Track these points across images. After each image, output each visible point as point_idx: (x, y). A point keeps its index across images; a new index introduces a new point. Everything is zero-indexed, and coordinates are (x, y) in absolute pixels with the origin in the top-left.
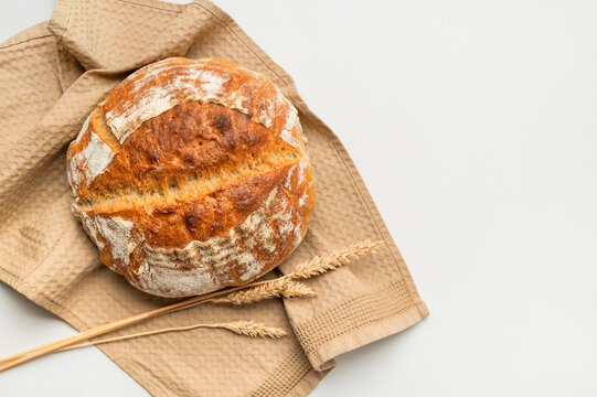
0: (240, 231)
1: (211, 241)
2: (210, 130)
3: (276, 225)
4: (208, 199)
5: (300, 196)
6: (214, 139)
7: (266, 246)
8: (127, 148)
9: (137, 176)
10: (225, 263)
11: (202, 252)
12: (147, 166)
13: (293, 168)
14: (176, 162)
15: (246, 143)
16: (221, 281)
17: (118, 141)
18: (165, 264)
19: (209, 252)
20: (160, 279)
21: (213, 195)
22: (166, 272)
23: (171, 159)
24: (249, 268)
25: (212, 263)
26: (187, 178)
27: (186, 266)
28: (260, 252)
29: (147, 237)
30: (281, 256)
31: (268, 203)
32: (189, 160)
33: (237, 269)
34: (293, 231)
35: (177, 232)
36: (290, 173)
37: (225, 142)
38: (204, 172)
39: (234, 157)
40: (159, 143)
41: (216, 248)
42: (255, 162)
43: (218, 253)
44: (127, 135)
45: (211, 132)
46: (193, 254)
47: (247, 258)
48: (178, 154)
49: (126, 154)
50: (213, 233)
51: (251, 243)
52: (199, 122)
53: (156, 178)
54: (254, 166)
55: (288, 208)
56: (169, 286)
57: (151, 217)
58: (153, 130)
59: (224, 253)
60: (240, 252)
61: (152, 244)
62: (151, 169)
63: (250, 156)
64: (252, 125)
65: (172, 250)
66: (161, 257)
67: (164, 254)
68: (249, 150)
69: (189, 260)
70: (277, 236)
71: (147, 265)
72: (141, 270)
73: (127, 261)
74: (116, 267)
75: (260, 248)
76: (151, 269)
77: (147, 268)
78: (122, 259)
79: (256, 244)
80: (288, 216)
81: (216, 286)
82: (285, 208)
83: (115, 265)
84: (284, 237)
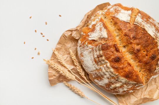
1: (111, 68)
3: (122, 87)
5: (133, 90)
7: (112, 86)
10: (102, 74)
11: (105, 66)
16: (93, 73)
18: (95, 54)
19: (106, 68)
20: (87, 53)
22: (91, 54)
25: (101, 70)
27: (97, 61)
28: (108, 85)
33: (100, 78)
34: (119, 92)
38: (134, 56)
42: (142, 72)
43: (107, 71)
44: (138, 24)
46: (103, 63)
55: (128, 88)
56: (85, 56)
59: (107, 73)
60: (108, 78)
63: (144, 70)
66: (98, 52)
69: (100, 62)
70: (117, 88)
71: (92, 47)
73: (90, 39)
74: (84, 35)
75: (111, 84)
76: (91, 49)
77: (90, 47)
78: (90, 37)
79: (113, 82)
80: (125, 90)
81: (89, 72)
82: (128, 87)
83: (85, 34)
84: (117, 90)
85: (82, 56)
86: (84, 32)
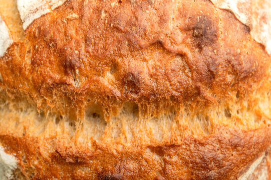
2: (180, 36)
4: (148, 154)
6: (182, 55)
8: (33, 38)
9: (37, 88)
12: (57, 77)
14: (108, 80)
15: (235, 72)
17: (21, 23)
21: (159, 150)
23: (100, 73)
26: (119, 110)
32: (130, 82)
37: (201, 64)
38: (151, 107)
39: (208, 93)
40: (86, 40)
42: (237, 107)
44: (37, 16)
45: (180, 41)
48: (115, 67)
49: (28, 46)
52: (162, 20)
53: (69, 101)
54: (234, 113)
57: (46, 161)
58: (82, 17)
62: (63, 83)
63: (233, 95)
64: (249, 44)
68: (234, 85)
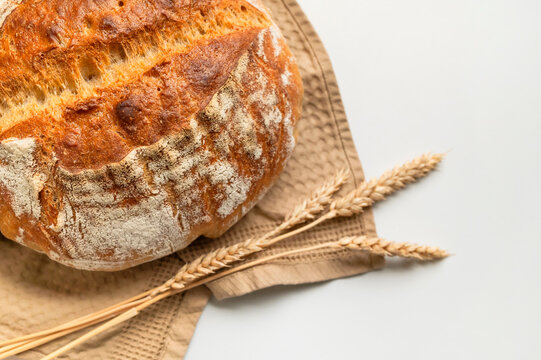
0: (205, 120)
1: (162, 143)
3: (257, 111)
4: (145, 80)
5: (281, 71)
7: (248, 147)
8: (11, 30)
9: (30, 66)
10: (190, 181)
11: (153, 166)
12: (44, 47)
13: (263, 31)
14: (87, 33)
16: (190, 219)
18: (97, 198)
19: (162, 163)
20: (94, 231)
21: (153, 72)
22: (100, 214)
23: (79, 29)
24: (229, 189)
25: (172, 183)
26: (109, 59)
27: (131, 196)
28: (241, 158)
29: (60, 155)
30: (272, 166)
31: (238, 76)
32: (106, 26)
33: (212, 192)
34: (282, 124)
35: (107, 137)
36: (261, 37)
39: (175, 16)
41: (174, 154)
42: (207, 24)
43: (178, 162)
44: (7, 13)
46: (138, 170)
47: (223, 171)
48: (89, 21)
49: (9, 39)
50: (164, 129)
51: (225, 141)
53: (61, 63)
54: (206, 29)
55: (268, 87)
56: (111, 243)
57: (61, 123)
59: (187, 163)
60: (212, 160)
61: (69, 165)
62: (50, 49)
63: (197, 14)
65: (103, 169)
66: (89, 186)
67: (92, 180)
69: (134, 182)
70: (262, 130)
71: (69, 207)
72: (61, 219)
73: (37, 211)
74: (24, 233)
75: (240, 152)
76: (77, 215)
77: (70, 214)
78: (29, 212)
79: (232, 144)
80: (271, 99)
81: (184, 234)
82: (264, 86)
83: (21, 230)
84: (271, 131)
85: (111, 252)
86: (14, 231)
